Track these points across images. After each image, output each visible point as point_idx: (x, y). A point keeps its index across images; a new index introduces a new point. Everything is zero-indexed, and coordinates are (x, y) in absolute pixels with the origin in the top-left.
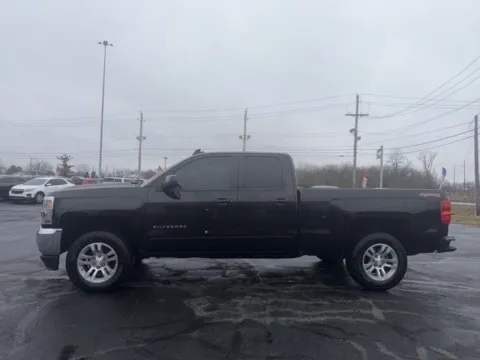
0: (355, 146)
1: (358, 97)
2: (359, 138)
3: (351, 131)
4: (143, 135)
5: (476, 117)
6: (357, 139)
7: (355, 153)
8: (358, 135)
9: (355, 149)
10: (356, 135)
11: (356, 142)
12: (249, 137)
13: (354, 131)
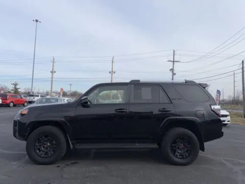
1: (174, 51)
2: (175, 74)
4: (54, 70)
6: (174, 74)
10: (173, 72)
12: (114, 72)
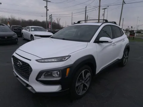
0: (47, 13)
3: (45, 7)
5: (86, 7)
7: (47, 15)
8: (48, 9)
9: (47, 14)
11: (47, 11)
13: (46, 7)
